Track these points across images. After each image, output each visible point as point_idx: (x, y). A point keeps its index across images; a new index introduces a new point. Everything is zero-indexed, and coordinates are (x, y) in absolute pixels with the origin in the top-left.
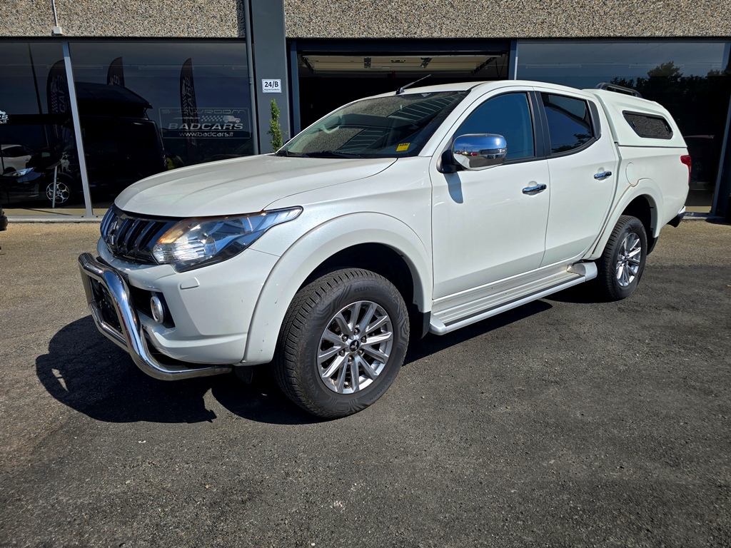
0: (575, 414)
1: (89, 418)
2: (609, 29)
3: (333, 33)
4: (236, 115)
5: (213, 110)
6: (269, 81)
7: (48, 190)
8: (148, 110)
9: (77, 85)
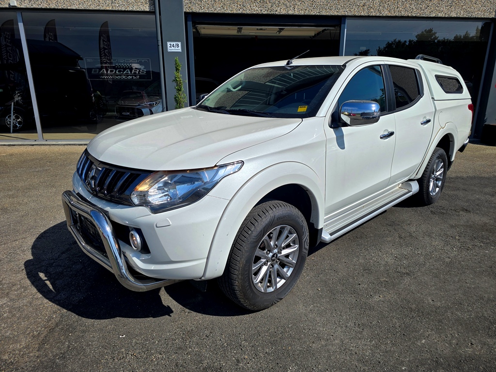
0: (428, 300)
1: (77, 316)
2: (408, 11)
3: (218, 9)
4: (141, 63)
5: (124, 59)
6: (172, 43)
7: (7, 119)
8: (80, 62)
9: (28, 41)
